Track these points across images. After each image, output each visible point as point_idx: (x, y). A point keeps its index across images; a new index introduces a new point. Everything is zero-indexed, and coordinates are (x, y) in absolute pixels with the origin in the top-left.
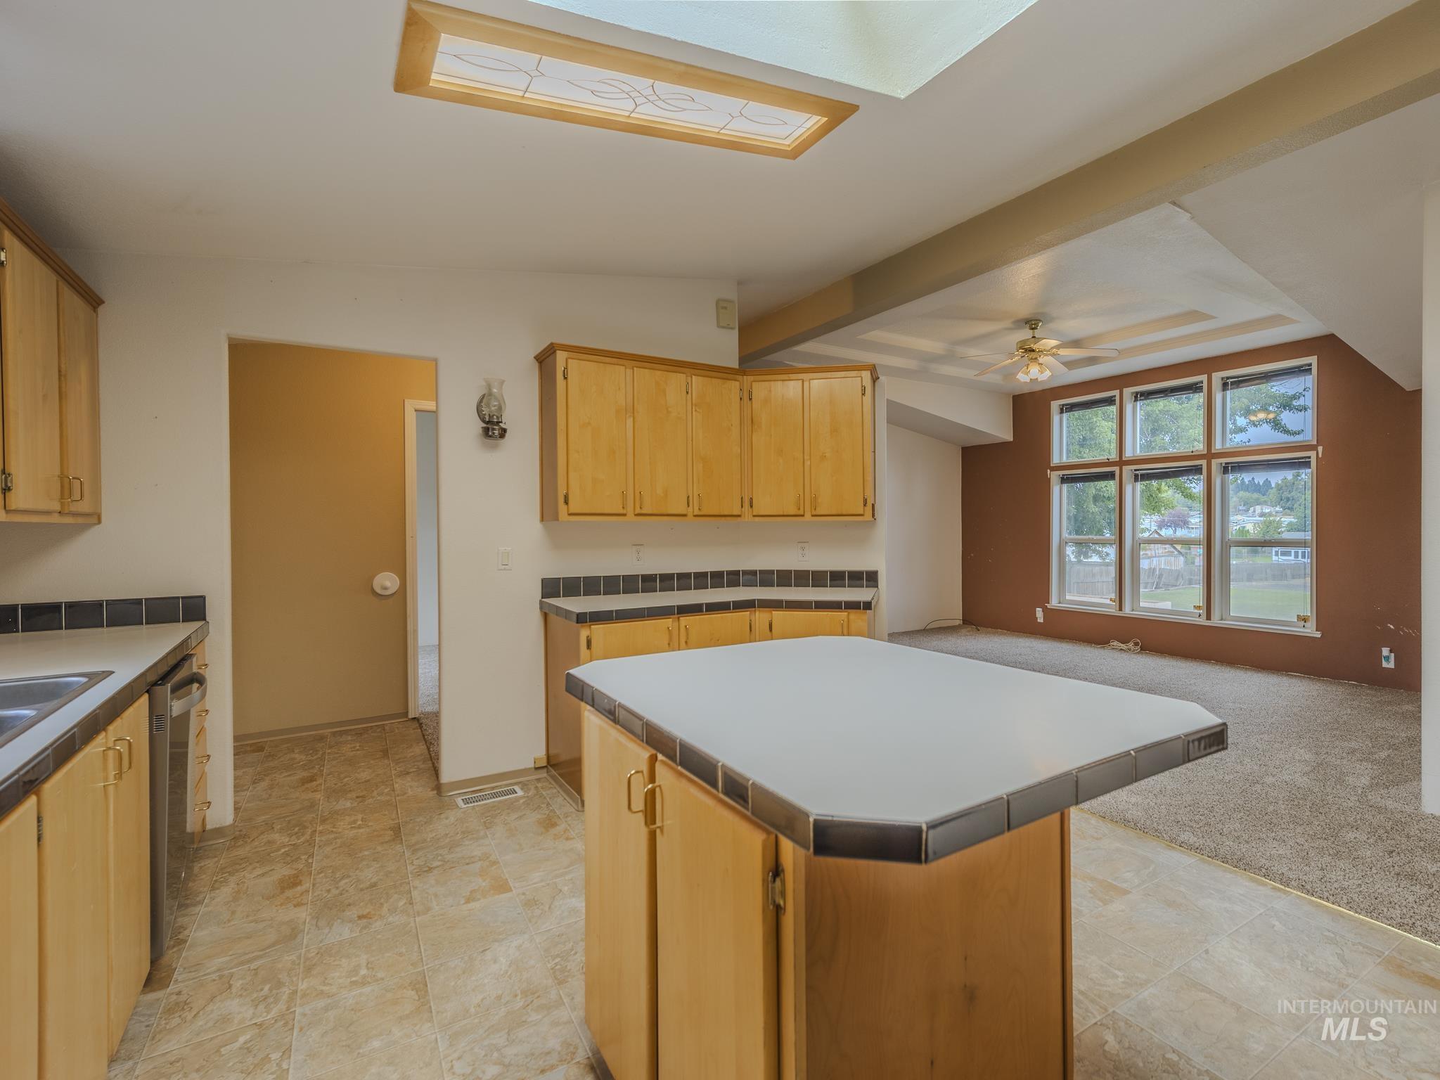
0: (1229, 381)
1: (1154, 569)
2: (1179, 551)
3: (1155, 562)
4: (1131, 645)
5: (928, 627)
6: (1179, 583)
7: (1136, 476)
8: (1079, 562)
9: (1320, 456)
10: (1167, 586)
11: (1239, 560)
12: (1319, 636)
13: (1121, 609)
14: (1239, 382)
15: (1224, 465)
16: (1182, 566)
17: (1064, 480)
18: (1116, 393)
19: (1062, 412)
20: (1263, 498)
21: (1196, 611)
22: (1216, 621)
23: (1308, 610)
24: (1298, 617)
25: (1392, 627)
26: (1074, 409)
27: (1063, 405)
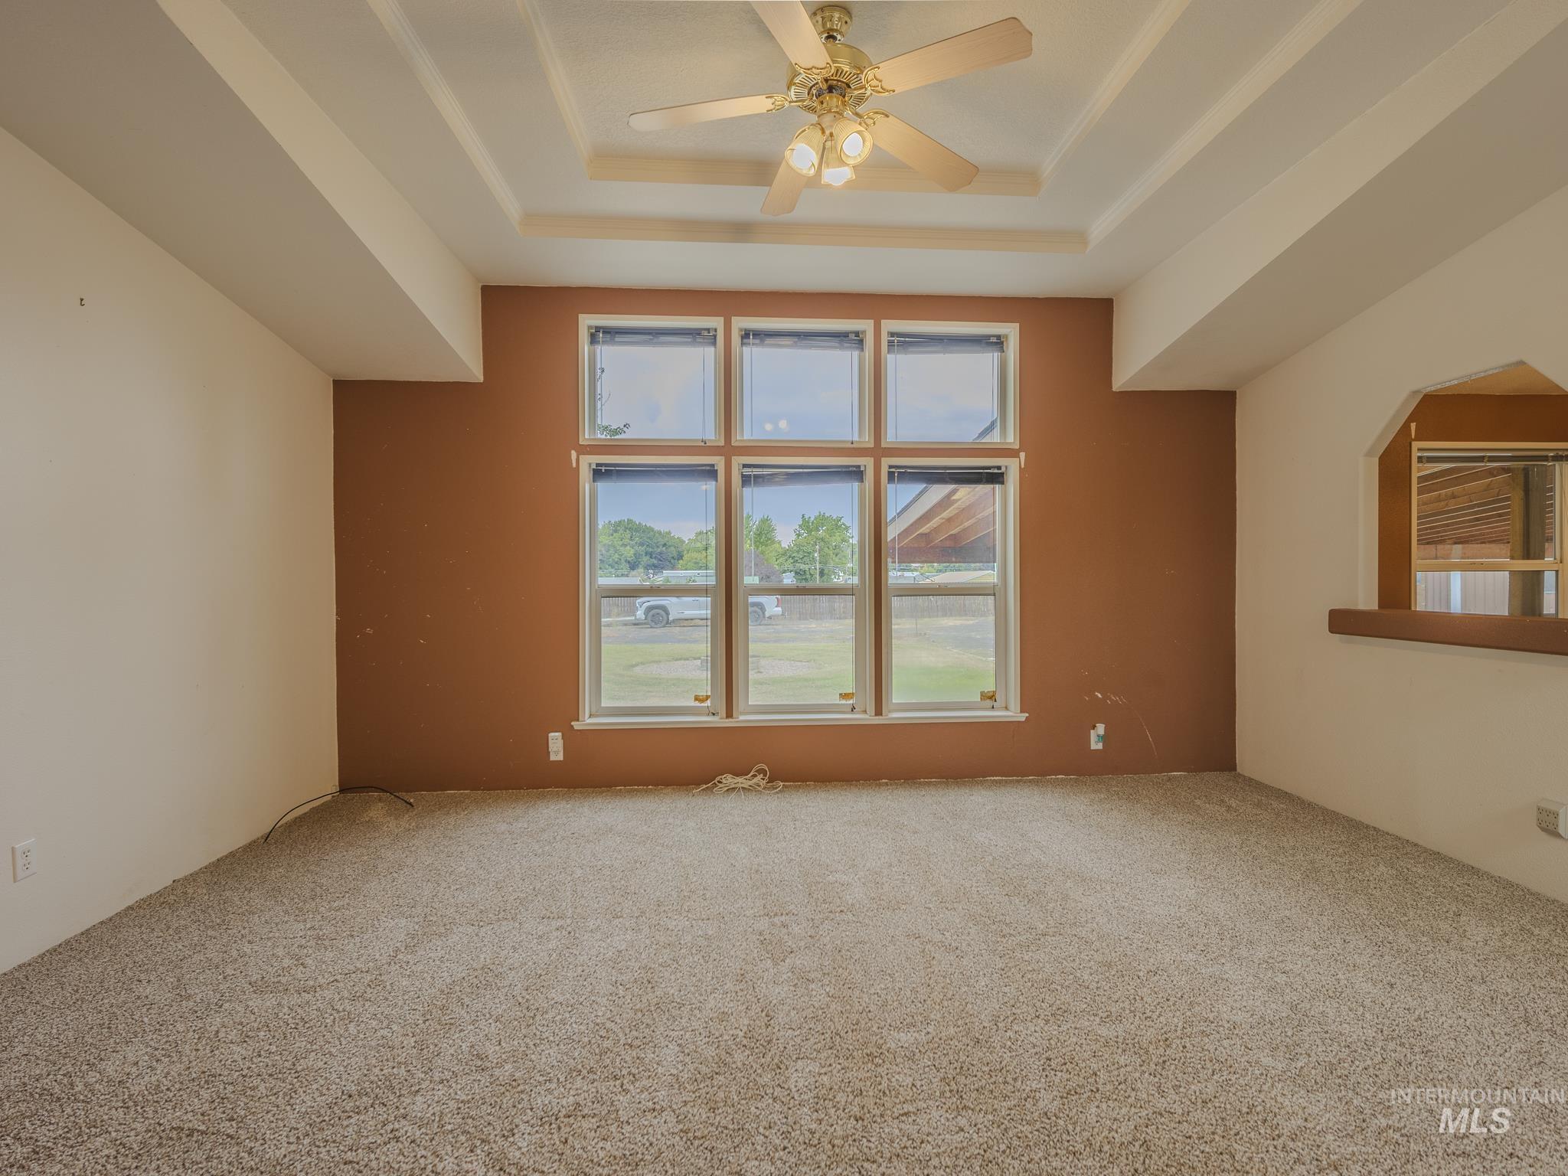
0: (896, 339)
4: (752, 777)
7: (744, 476)
9: (1023, 466)
12: (1024, 719)
13: (730, 713)
14: (908, 342)
15: (888, 469)
17: (600, 473)
19: (594, 341)
21: (844, 702)
22: (886, 716)
24: (982, 695)
25: (1099, 696)
26: (617, 339)
27: (596, 327)
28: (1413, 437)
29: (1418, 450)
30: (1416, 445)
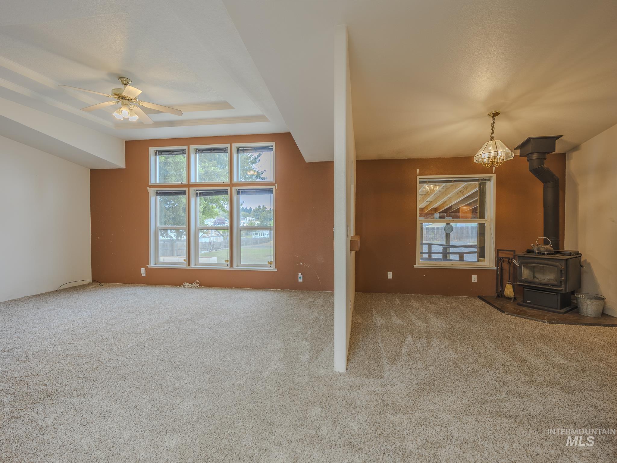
0: (240, 149)
1: (211, 242)
2: (221, 234)
3: (211, 239)
4: (194, 284)
5: (60, 289)
6: (220, 248)
7: (197, 193)
8: (178, 240)
9: (276, 188)
10: (216, 249)
11: (244, 236)
12: (276, 271)
13: (189, 265)
14: (244, 150)
15: (238, 190)
16: (222, 240)
17: (158, 193)
18: (185, 147)
19: (156, 155)
20: (249, 215)
21: (226, 263)
22: (235, 268)
23: (272, 259)
24: (268, 263)
25: (302, 264)
26: (163, 154)
27: (157, 150)
28: (418, 174)
29: (420, 179)
30: (418, 177)
